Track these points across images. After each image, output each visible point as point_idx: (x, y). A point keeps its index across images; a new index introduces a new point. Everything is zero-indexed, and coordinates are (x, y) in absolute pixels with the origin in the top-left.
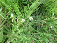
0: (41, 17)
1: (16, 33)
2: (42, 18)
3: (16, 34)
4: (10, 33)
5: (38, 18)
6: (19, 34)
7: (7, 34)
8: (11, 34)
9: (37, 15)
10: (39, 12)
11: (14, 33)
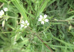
0: (65, 12)
1: (20, 43)
2: (69, 13)
3: (20, 45)
4: (8, 44)
5: (60, 13)
6: (25, 45)
7: (2, 46)
8: (11, 46)
9: (59, 8)
10: (62, 3)
11: (16, 44)
